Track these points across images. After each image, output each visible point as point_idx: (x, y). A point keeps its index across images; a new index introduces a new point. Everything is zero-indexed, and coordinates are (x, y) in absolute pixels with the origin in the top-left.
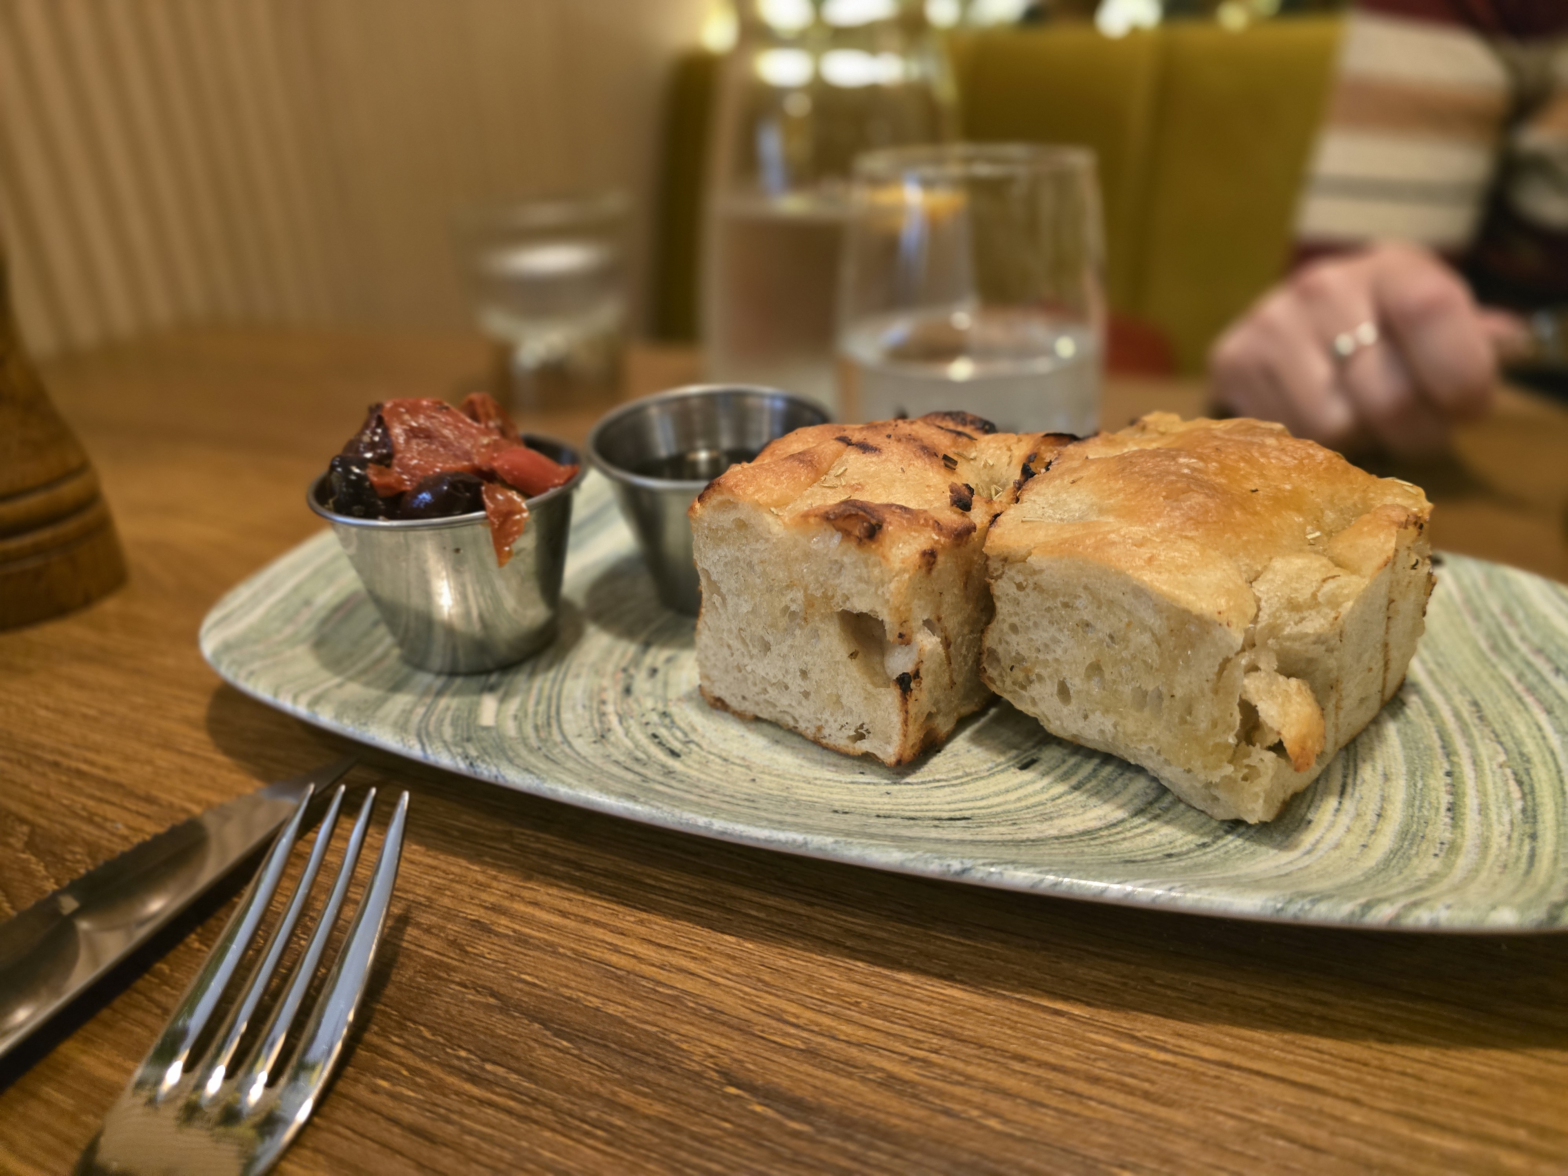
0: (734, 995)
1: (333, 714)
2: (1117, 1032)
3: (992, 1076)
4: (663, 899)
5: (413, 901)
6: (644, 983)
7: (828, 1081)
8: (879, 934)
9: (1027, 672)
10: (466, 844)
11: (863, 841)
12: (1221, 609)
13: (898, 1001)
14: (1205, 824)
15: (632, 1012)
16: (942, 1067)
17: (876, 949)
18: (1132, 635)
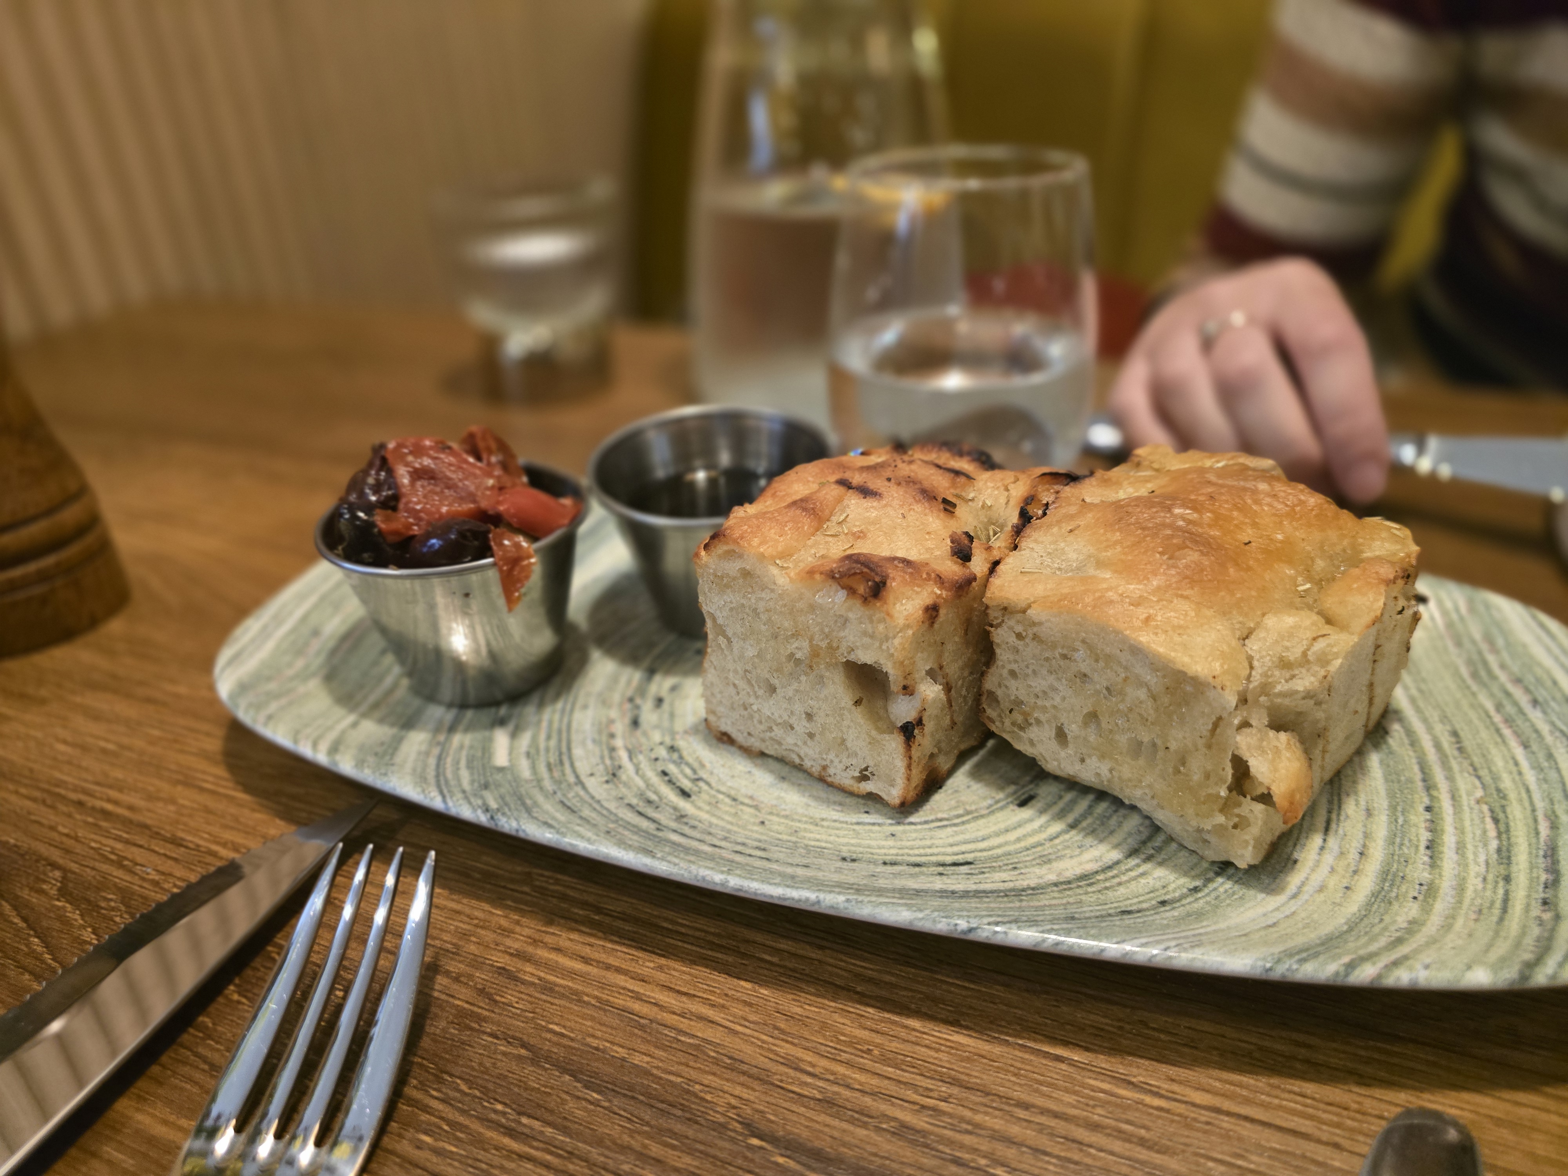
0: (752, 1043)
1: (353, 763)
2: (1114, 1077)
3: (996, 1123)
4: (680, 944)
5: (441, 948)
6: (666, 1032)
7: (844, 1131)
8: (888, 978)
9: (1026, 715)
10: (489, 886)
11: (873, 899)
12: (1216, 673)
13: (907, 1048)
14: (1196, 865)
15: (656, 1063)
16: (951, 1115)
17: (884, 993)
18: (1129, 690)
